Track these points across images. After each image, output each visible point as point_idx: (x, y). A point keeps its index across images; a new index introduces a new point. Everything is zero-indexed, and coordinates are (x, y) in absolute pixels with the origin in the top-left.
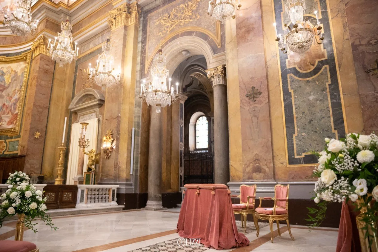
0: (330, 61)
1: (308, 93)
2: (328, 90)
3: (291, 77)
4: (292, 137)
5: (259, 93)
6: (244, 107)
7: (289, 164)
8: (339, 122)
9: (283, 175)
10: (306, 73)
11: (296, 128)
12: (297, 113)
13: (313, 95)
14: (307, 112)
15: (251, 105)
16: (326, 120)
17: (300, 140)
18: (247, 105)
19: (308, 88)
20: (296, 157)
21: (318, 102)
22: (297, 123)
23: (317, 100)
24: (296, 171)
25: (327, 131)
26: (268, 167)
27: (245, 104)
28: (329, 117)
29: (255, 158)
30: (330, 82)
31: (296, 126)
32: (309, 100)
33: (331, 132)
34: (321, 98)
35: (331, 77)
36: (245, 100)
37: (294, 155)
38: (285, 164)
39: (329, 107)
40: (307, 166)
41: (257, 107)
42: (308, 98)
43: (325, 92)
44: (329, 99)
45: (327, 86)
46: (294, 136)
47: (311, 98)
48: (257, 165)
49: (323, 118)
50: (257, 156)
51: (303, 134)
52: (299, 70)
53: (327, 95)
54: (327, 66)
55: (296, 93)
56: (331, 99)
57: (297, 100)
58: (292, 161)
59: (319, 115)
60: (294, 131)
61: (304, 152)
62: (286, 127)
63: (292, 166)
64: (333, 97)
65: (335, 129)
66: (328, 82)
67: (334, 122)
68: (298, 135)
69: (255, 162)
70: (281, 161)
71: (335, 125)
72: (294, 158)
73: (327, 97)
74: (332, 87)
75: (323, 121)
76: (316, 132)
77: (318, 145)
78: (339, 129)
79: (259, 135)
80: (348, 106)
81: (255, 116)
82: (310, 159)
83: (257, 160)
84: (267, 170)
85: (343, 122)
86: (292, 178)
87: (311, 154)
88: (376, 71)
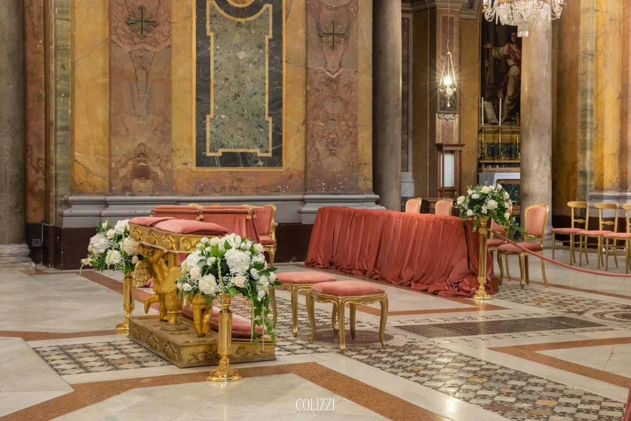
1: (236, 45)
2: (267, 48)
3: (212, 8)
4: (205, 119)
5: (153, 22)
6: (121, 44)
7: (198, 165)
8: (275, 104)
9: (185, 185)
10: (237, 8)
11: (212, 105)
12: (216, 76)
13: (245, 51)
14: (232, 78)
15: (135, 44)
16: (258, 98)
17: (217, 127)
18: (126, 41)
19: (237, 37)
20: (209, 154)
21: (251, 65)
22: (215, 96)
23: (250, 62)
24: (207, 179)
25: (258, 116)
26: (162, 170)
27: (123, 39)
28: (264, 94)
29: (138, 150)
30: (270, 36)
31: (212, 101)
32: (237, 58)
33: (264, 120)
34: (256, 60)
35: (274, 28)
36: (123, 30)
37: (205, 151)
38: (189, 165)
39: (264, 78)
40: (225, 172)
41: (147, 50)
42: (236, 54)
43: (262, 51)
44: (267, 63)
45: (267, 42)
46: (208, 117)
47: (242, 55)
48: (142, 164)
49: (255, 93)
50: (142, 148)
51: (223, 116)
53: (265, 56)
54: (270, 6)
55: (218, 41)
56: (270, 65)
57: (218, 52)
58: (202, 161)
59: (249, 87)
60: (209, 108)
61: (221, 147)
62: (197, 100)
63: (202, 169)
64: (273, 62)
65: (270, 115)
66: (268, 34)
67: (269, 104)
68: (215, 117)
69: (139, 159)
70: (183, 160)
71: (270, 109)
72: (205, 157)
73: (265, 61)
74: (273, 46)
75: (254, 98)
76: (242, 115)
77: (243, 137)
78: (274, 115)
79: (148, 109)
80: (291, 82)
81: (144, 68)
82: (230, 160)
83: (142, 154)
84: (160, 174)
85: (281, 106)
86: (200, 190)
87: (233, 150)
88: (331, 38)
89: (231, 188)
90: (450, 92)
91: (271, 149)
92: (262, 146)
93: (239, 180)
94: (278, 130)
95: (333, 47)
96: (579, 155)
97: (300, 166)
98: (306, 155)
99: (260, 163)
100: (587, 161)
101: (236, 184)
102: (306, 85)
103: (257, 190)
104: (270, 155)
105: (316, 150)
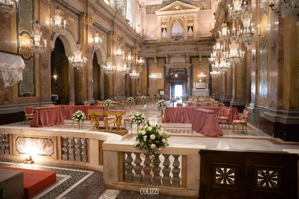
0: (34, 57)
2: (32, 69)
4: (19, 85)
9: (16, 102)
10: (26, 59)
11: (21, 82)
13: (28, 69)
14: (25, 75)
17: (22, 87)
20: (21, 94)
21: (29, 72)
24: (20, 100)
25: (31, 84)
26: (11, 98)
28: (32, 79)
29: (5, 93)
30: (33, 66)
32: (26, 71)
35: (33, 64)
38: (17, 97)
39: (31, 75)
40: (24, 98)
44: (32, 72)
45: (32, 67)
46: (20, 85)
48: (6, 97)
49: (30, 79)
51: (24, 85)
52: (24, 56)
54: (33, 59)
56: (33, 73)
58: (19, 96)
61: (23, 92)
63: (19, 98)
68: (22, 85)
70: (15, 96)
71: (33, 83)
72: (20, 94)
75: (30, 80)
76: (27, 84)
77: (28, 90)
82: (25, 95)
83: (6, 95)
84: (11, 99)
85: (35, 82)
86: (19, 103)
87: (26, 93)
88: (44, 67)
89: (26, 102)
90: (56, 79)
91: (33, 92)
92: (31, 92)
93: (27, 100)
94: (35, 88)
95: (45, 69)
96: (80, 93)
97: (39, 96)
98: (40, 94)
99: (31, 96)
100: (81, 93)
101: (27, 101)
102: (40, 77)
103: (31, 102)
104: (33, 94)
105: (43, 92)
